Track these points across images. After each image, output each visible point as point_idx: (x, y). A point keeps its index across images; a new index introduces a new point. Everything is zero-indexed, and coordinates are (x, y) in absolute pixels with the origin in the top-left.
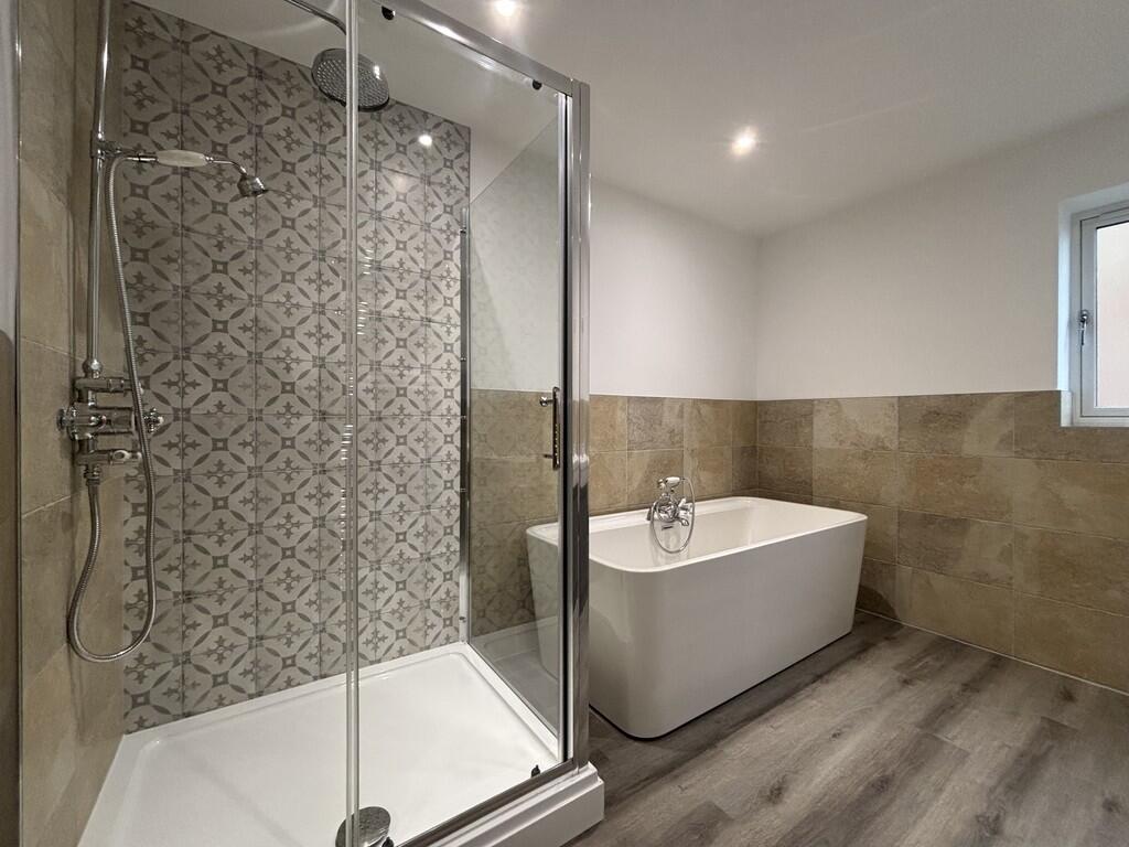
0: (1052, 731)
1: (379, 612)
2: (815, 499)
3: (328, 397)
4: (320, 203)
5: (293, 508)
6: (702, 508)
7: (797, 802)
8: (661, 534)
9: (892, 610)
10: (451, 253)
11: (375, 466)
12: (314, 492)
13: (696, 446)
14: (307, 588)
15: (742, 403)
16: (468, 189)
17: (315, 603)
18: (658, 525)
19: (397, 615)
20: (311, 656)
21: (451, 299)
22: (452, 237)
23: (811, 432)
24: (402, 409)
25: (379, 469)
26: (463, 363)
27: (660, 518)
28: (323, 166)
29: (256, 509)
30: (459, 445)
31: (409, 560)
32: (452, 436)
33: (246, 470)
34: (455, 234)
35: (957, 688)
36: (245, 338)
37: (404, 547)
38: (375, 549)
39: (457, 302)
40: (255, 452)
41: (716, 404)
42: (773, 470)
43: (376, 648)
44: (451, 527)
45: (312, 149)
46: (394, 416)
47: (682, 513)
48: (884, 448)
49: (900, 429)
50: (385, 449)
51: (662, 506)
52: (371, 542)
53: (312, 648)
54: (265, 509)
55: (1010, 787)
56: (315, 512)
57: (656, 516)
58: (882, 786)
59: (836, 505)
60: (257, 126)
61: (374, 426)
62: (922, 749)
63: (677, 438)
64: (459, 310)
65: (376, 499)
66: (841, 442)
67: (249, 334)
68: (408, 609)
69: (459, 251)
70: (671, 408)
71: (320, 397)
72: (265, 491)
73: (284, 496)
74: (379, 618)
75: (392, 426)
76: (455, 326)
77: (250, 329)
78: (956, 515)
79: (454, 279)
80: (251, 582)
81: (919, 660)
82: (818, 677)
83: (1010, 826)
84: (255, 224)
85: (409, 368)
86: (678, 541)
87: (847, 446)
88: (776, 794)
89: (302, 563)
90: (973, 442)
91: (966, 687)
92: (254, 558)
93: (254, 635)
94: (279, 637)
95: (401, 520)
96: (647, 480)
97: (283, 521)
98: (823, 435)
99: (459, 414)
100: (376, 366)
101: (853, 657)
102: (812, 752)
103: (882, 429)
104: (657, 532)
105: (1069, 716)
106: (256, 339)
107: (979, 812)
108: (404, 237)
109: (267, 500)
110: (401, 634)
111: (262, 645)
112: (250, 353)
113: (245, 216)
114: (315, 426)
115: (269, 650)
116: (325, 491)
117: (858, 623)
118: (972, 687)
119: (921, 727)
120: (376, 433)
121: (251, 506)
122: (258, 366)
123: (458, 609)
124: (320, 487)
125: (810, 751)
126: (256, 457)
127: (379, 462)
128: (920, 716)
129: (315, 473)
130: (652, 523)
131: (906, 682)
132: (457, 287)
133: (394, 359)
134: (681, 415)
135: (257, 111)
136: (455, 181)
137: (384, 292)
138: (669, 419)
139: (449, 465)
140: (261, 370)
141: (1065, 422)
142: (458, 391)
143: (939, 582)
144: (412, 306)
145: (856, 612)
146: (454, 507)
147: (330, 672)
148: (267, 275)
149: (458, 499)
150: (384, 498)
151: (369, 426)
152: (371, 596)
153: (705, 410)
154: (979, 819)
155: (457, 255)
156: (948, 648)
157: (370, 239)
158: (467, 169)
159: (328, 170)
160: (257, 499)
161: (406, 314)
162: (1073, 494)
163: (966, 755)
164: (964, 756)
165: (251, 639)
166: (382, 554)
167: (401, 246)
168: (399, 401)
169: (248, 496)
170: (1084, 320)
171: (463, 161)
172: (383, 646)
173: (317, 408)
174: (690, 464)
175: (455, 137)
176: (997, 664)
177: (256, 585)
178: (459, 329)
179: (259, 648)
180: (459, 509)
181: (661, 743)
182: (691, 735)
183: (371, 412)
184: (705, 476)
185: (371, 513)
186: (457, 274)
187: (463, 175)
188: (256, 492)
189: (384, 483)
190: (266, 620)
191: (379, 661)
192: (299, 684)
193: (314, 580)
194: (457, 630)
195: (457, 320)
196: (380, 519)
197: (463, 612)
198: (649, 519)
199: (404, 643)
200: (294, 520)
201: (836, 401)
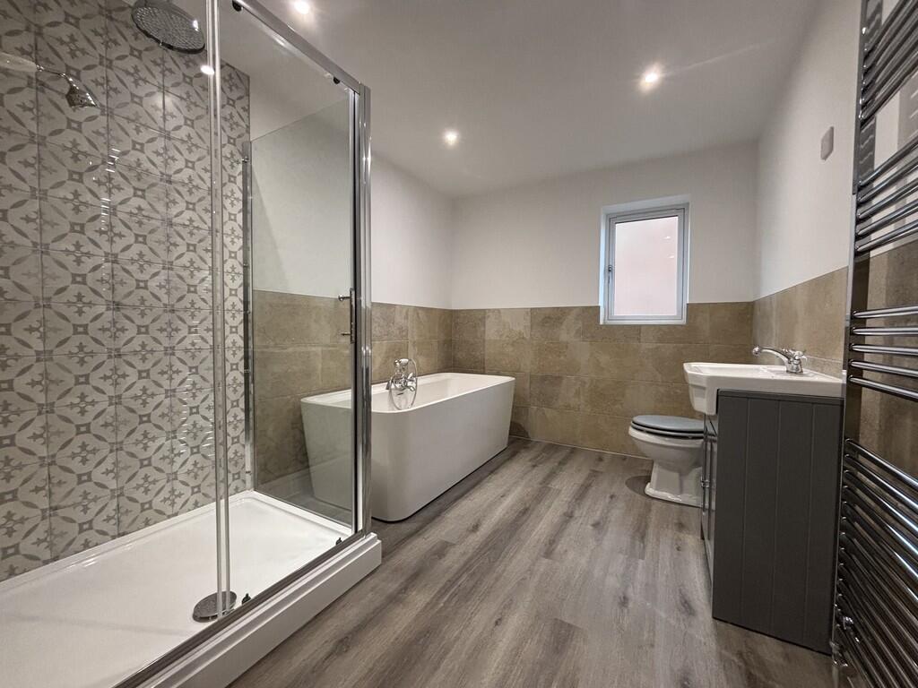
0: (594, 474)
1: (176, 473)
2: (487, 372)
3: (121, 291)
4: (108, 112)
5: (87, 389)
6: (422, 381)
7: (485, 528)
8: (396, 398)
9: (527, 433)
10: (235, 177)
11: (170, 351)
12: (109, 373)
13: (416, 338)
14: (104, 459)
15: (444, 311)
16: (248, 127)
17: (112, 471)
18: (394, 393)
19: (192, 474)
20: (109, 519)
21: (235, 215)
22: (235, 164)
23: (484, 331)
24: (193, 303)
25: (173, 354)
26: (246, 268)
27: (396, 388)
28: (110, 78)
29: (46, 390)
30: (242, 335)
31: (202, 429)
32: (236, 327)
33: (34, 353)
34: (238, 162)
35: (556, 464)
36: (28, 228)
37: (197, 418)
38: (171, 420)
39: (240, 217)
40: (43, 337)
41: (428, 310)
42: (461, 355)
43: (173, 504)
44: (237, 401)
45: (98, 60)
46: (186, 309)
47: (409, 384)
48: (523, 338)
49: (532, 326)
50: (178, 336)
51: (397, 380)
52: (167, 415)
53: (110, 510)
54: (55, 391)
55: (577, 500)
56: (110, 391)
57: (393, 386)
58: (525, 511)
59: (498, 374)
60: (36, 25)
61: (167, 317)
62: (542, 494)
63: (404, 333)
64: (241, 224)
65: (171, 379)
66: (501, 336)
67: (33, 225)
68: (202, 468)
69: (241, 176)
70: (401, 312)
71: (113, 289)
72: (55, 373)
73: (77, 378)
74: (176, 479)
75: (185, 318)
76: (238, 237)
77: (34, 220)
78: (557, 375)
79: (237, 199)
80: (42, 458)
81: (539, 456)
82: (492, 472)
83: (577, 514)
84: (37, 119)
85: (199, 269)
86: (407, 403)
87: (504, 338)
88: (475, 528)
89: (99, 438)
90: (566, 334)
91: (560, 463)
92: (45, 435)
93: (48, 506)
94: (75, 505)
95: (194, 396)
96: (385, 362)
97: (77, 401)
98: (491, 332)
99: (242, 309)
100: (169, 266)
101: (508, 459)
102: (492, 506)
103: (521, 327)
104: (394, 398)
105: (601, 467)
106: (41, 231)
107: (565, 511)
108: (193, 158)
109: (58, 382)
110: (196, 490)
111: (56, 515)
112: (35, 244)
113: (24, 111)
114: (109, 315)
115: (64, 518)
116: (120, 373)
117: (511, 442)
118: (562, 463)
119: (541, 484)
120: (170, 323)
121: (40, 388)
122: (44, 256)
123: (244, 465)
124: (115, 369)
125: (490, 506)
126: (44, 342)
127: (173, 348)
128: (540, 480)
129: (110, 357)
130: (390, 392)
131: (534, 466)
132: (240, 205)
133: (185, 261)
134: (406, 318)
135: (35, 10)
136: (237, 118)
137: (174, 202)
138: (399, 319)
139: (234, 351)
140: (47, 260)
141: (601, 323)
142: (241, 291)
143: (549, 413)
144: (201, 217)
145: (509, 438)
146: (239, 385)
147: (127, 530)
148: (52, 171)
149: (243, 378)
150: (178, 379)
151: (162, 317)
152: (167, 460)
153: (422, 314)
154: (565, 514)
155: (240, 179)
156: (552, 448)
157: (161, 155)
158: (247, 110)
159: (115, 83)
160: (46, 381)
161: (195, 224)
162: (604, 359)
163: (560, 491)
164: (559, 491)
165: (44, 511)
166: (177, 426)
167: (189, 164)
168: (190, 297)
169: (37, 378)
170: (610, 270)
171: (243, 103)
172: (179, 501)
173: (111, 299)
174: (412, 351)
175: (236, 80)
176: (573, 451)
177: (47, 461)
178: (241, 240)
179: (52, 518)
180: (243, 386)
181: (407, 521)
182: (425, 514)
183: (165, 305)
184: (421, 360)
185: (167, 391)
186: (239, 195)
187: (244, 115)
188: (45, 375)
189: (178, 365)
190: (59, 492)
191: (176, 514)
192: (97, 545)
193: (111, 451)
194: (244, 481)
195: (239, 232)
196: (174, 396)
197: (248, 467)
198: (387, 389)
199: (198, 497)
200: (89, 399)
201: (499, 310)
